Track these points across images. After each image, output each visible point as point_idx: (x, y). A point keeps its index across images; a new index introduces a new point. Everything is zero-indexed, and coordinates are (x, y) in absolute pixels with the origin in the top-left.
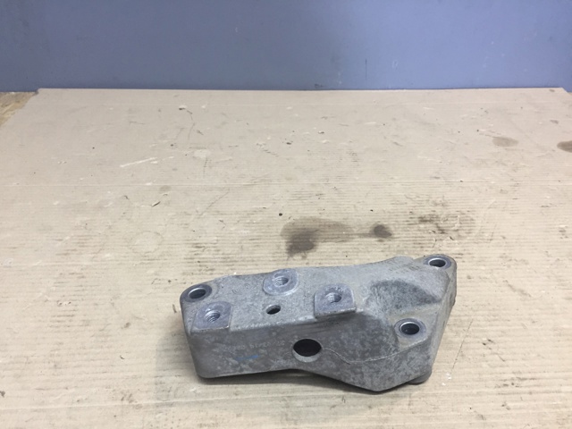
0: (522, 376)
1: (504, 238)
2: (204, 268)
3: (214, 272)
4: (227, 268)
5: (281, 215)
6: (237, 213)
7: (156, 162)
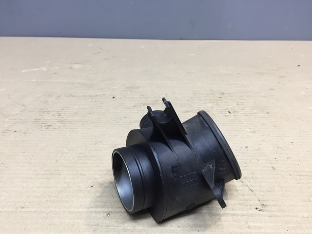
0: (265, 204)
1: (268, 113)
2: (43, 125)
3: (51, 127)
4: (61, 125)
5: (114, 98)
6: (84, 96)
7: (45, 70)
